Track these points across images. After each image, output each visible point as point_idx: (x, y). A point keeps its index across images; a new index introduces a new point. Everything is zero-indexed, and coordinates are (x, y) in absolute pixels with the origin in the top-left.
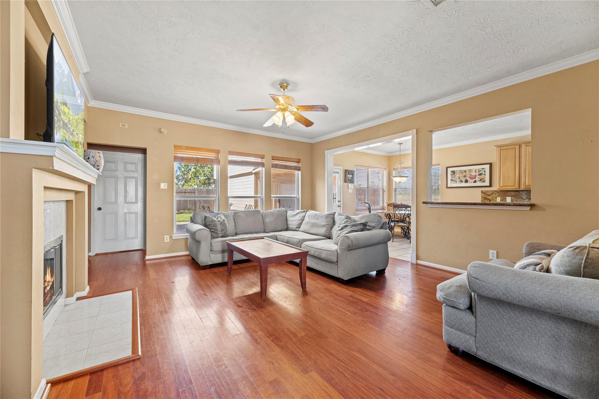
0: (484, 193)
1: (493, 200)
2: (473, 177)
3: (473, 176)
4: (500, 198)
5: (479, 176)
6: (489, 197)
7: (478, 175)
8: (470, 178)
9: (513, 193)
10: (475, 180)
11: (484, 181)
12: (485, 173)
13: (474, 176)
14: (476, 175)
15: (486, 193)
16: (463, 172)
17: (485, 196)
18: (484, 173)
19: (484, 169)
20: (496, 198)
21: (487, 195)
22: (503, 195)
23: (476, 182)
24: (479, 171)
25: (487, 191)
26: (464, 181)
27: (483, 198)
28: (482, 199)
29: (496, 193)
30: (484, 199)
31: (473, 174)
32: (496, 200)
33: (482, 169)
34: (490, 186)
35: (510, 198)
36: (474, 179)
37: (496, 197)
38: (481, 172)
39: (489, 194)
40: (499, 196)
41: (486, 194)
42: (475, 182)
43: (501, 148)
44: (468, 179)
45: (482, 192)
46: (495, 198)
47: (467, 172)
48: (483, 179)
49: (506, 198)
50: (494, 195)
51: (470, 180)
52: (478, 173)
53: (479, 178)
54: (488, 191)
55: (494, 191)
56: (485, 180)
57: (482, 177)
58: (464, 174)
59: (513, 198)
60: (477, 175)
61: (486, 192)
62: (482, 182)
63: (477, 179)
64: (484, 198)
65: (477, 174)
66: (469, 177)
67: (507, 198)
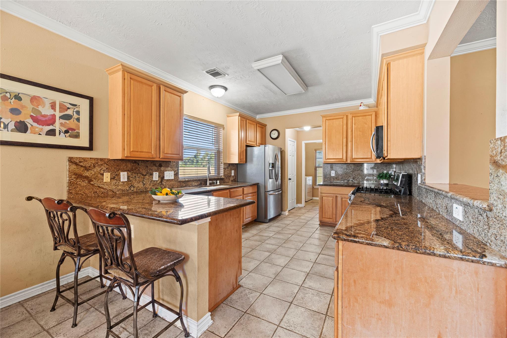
0: (76, 164)
1: (95, 179)
2: (44, 119)
3: (45, 116)
4: (109, 174)
5: (63, 121)
6: (87, 174)
7: (61, 117)
8: (35, 120)
9: (129, 165)
10: (51, 127)
11: (77, 136)
12: (78, 116)
13: (47, 118)
14: (54, 116)
15: (81, 164)
16: (8, 95)
17: (80, 171)
18: (76, 116)
19: (75, 105)
20: (103, 175)
21: (82, 169)
22: (115, 168)
23: (55, 135)
24: (63, 108)
25: (83, 158)
26: (12, 126)
27: (73, 176)
28: (70, 177)
29: (102, 165)
30: (77, 178)
31: (46, 111)
32: (103, 179)
33: (70, 104)
34: (90, 148)
35: (126, 173)
36: (49, 125)
37: (102, 172)
38: (69, 112)
39: (88, 165)
40: (108, 170)
41: (82, 166)
42: (52, 133)
43: (133, 77)
44: (29, 122)
45: (71, 160)
46: (99, 175)
47: (26, 101)
48: (75, 130)
49: (120, 174)
50: (97, 169)
51: (35, 124)
52: (60, 112)
53: (61, 124)
54: (85, 160)
55: (98, 159)
56: (79, 133)
57: (71, 123)
58: (13, 103)
59: (130, 173)
60: (57, 118)
61: (80, 162)
62: (70, 136)
63: (57, 126)
64: (75, 174)
65: (58, 114)
66: (31, 116)
67: (122, 173)
